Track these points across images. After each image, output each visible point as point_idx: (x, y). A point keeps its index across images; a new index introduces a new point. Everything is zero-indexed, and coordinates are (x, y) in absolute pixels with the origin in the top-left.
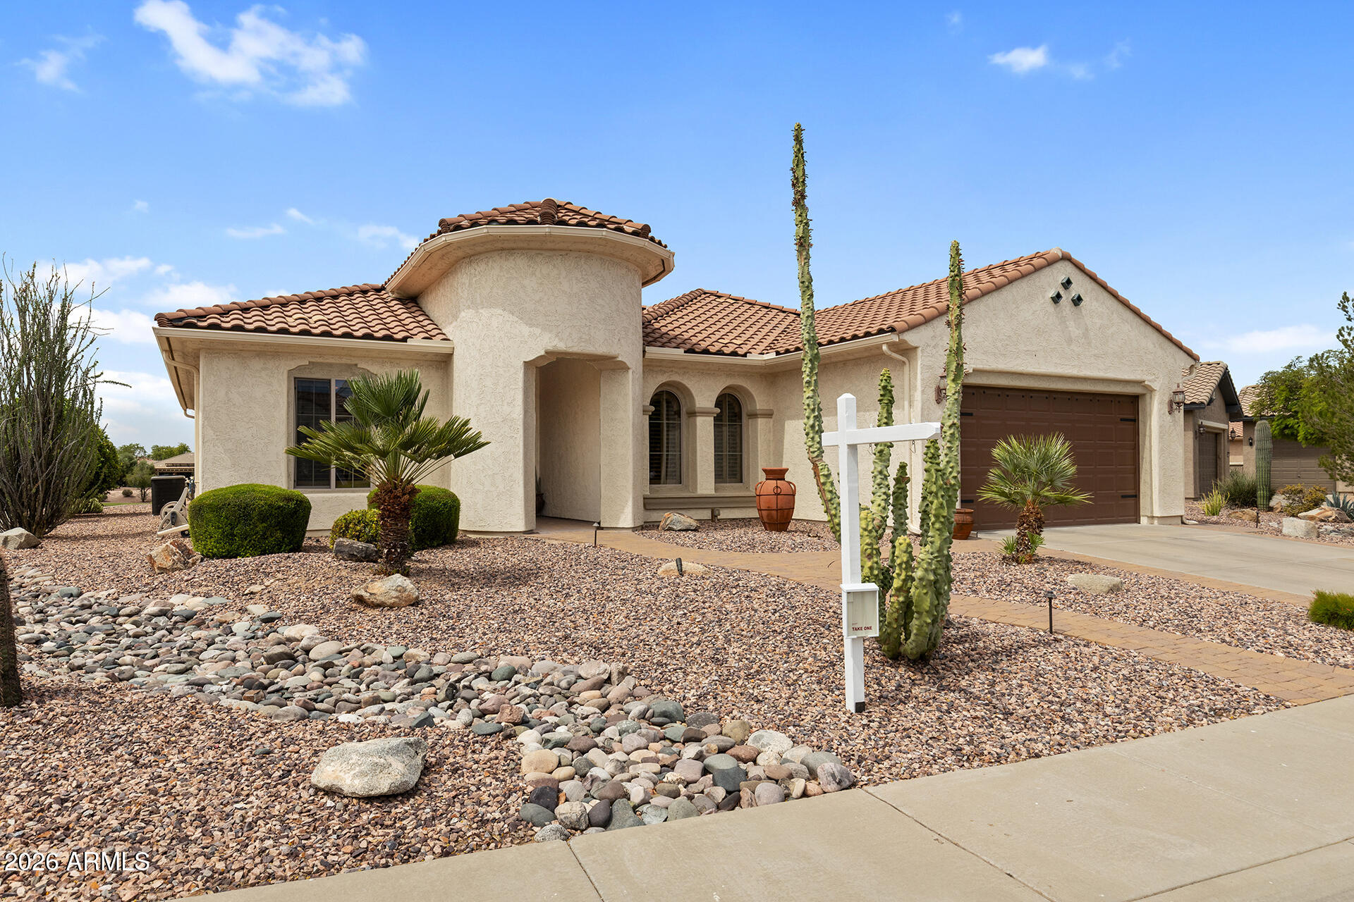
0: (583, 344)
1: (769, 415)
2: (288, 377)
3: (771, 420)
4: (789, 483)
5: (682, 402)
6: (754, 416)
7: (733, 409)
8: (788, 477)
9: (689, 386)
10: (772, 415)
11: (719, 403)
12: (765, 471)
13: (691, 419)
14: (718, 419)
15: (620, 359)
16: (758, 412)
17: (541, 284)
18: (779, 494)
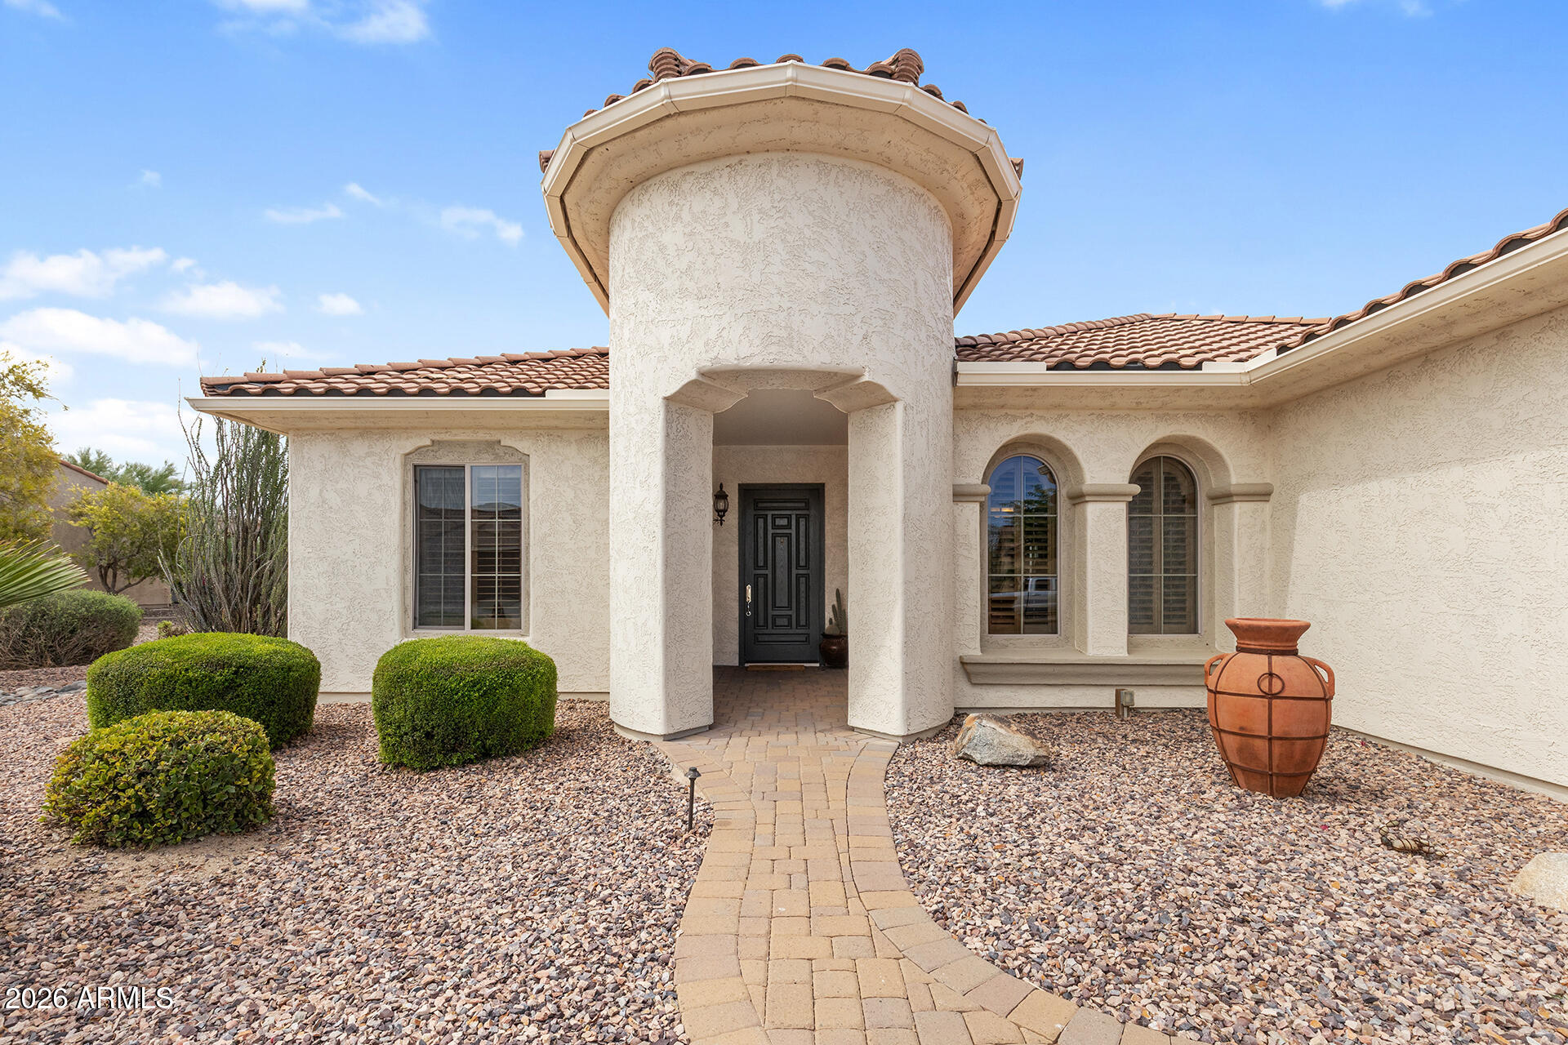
0: (774, 349)
1: (1262, 495)
2: (405, 465)
3: (1267, 507)
4: (1312, 664)
5: (1060, 476)
6: (1224, 498)
7: (1177, 486)
8: (1305, 646)
9: (1068, 443)
10: (1269, 494)
11: (1141, 474)
12: (1234, 627)
13: (1078, 508)
14: (1138, 508)
15: (866, 378)
16: (1233, 490)
17: (692, 234)
18: (1276, 696)
